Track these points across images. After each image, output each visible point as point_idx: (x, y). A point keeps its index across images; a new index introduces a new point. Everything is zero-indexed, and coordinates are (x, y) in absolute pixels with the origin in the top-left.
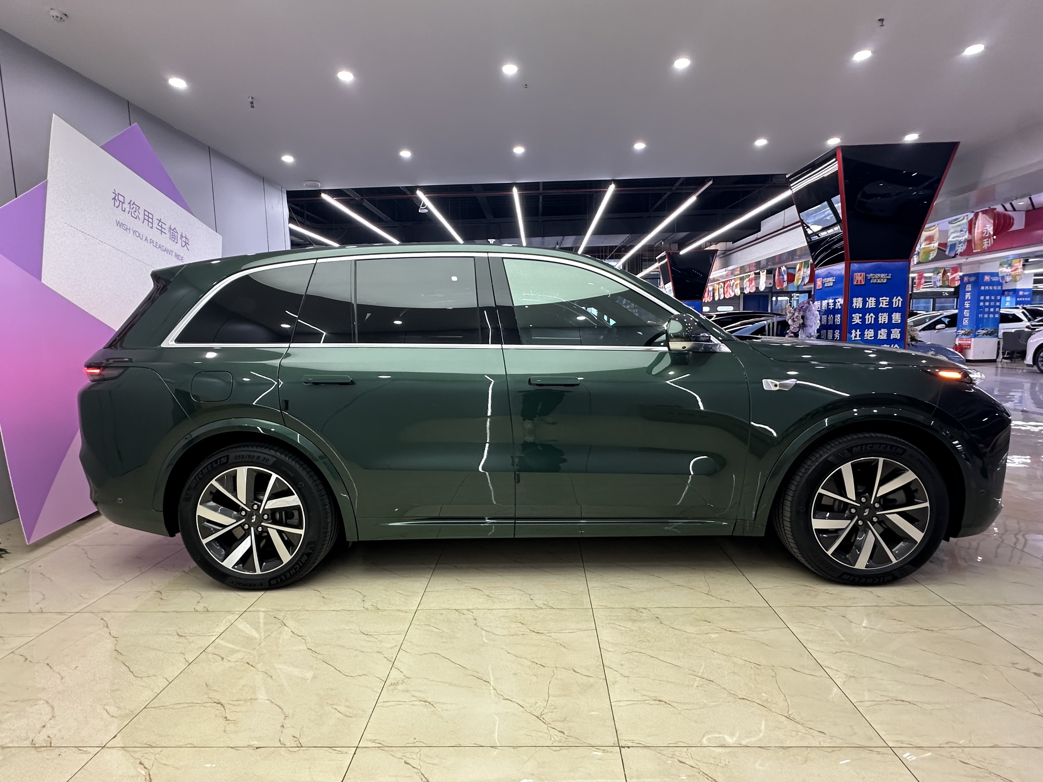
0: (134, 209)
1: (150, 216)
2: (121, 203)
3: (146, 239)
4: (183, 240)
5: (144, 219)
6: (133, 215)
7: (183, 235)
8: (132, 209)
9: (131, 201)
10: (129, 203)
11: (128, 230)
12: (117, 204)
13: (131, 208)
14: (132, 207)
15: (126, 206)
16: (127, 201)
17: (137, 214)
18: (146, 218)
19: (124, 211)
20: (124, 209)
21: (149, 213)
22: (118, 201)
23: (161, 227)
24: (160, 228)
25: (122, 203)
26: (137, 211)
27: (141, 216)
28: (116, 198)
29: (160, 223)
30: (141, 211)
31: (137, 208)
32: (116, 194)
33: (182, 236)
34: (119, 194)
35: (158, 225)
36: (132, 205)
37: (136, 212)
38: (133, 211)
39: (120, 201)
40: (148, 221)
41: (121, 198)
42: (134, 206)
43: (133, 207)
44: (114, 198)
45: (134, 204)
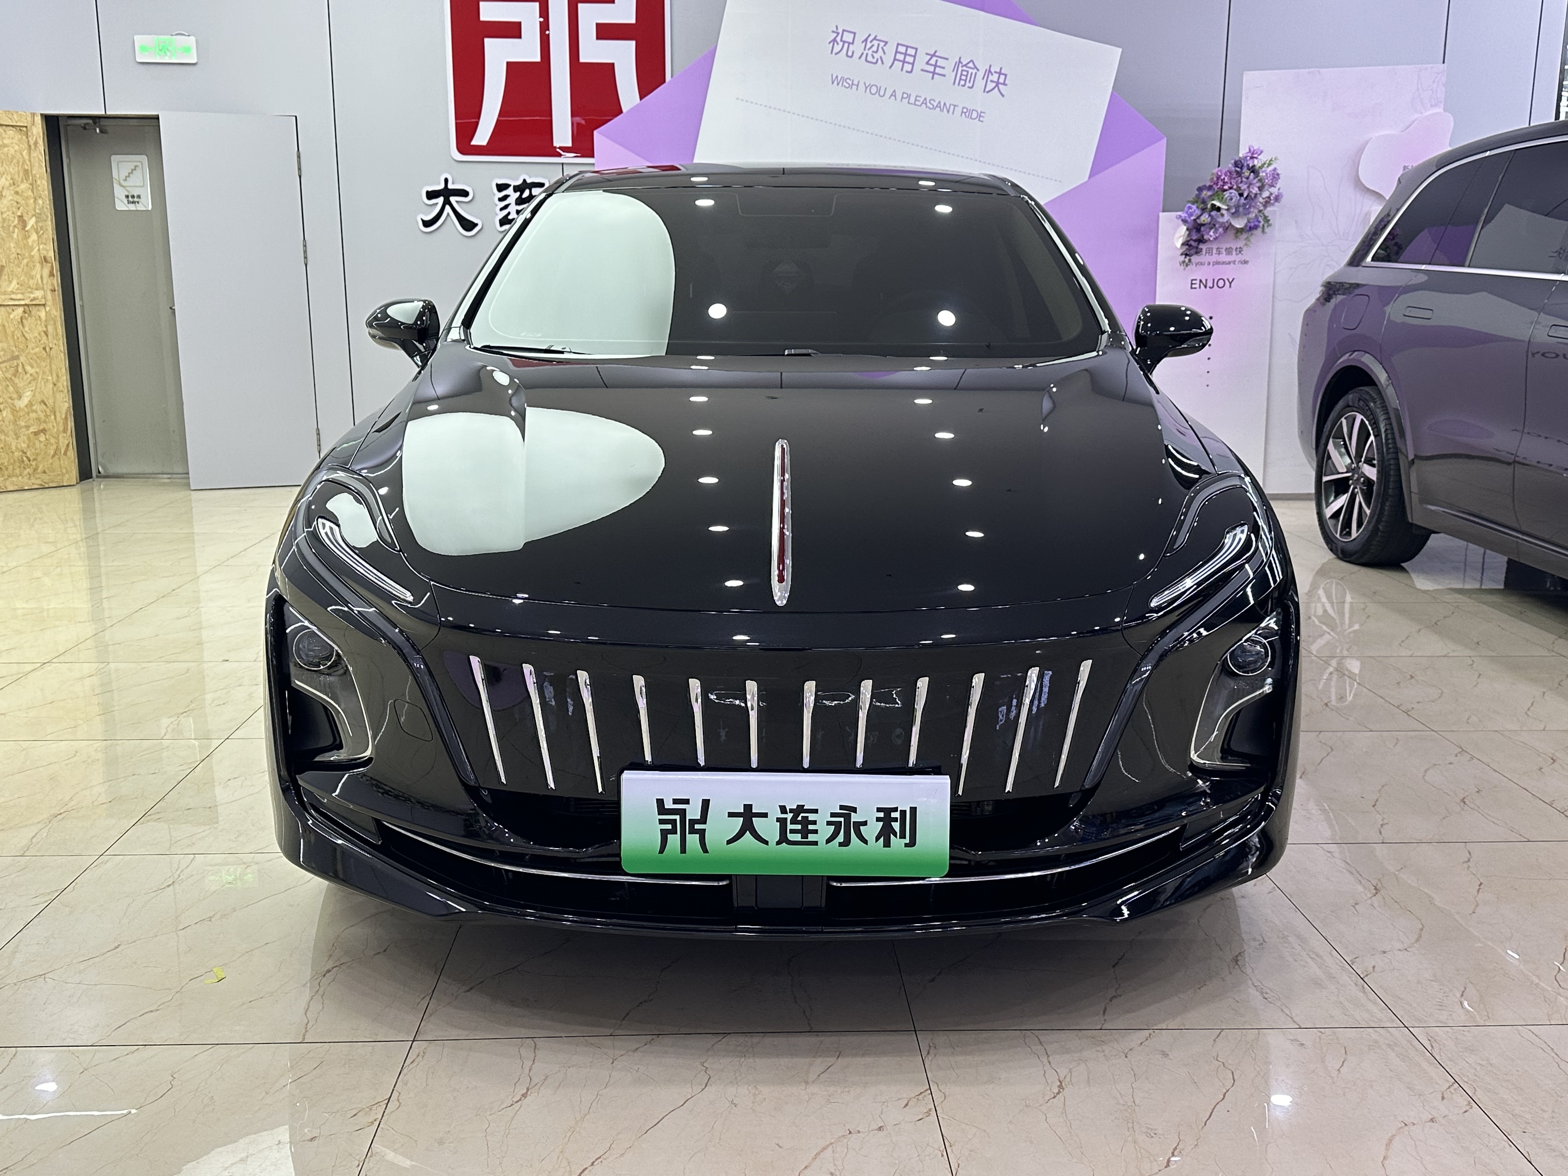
0: (874, 49)
1: (912, 52)
2: (846, 45)
3: (894, 94)
4: (991, 78)
5: (895, 59)
6: (870, 58)
7: (993, 70)
8: (869, 49)
9: (870, 35)
10: (866, 40)
11: (854, 87)
12: (837, 48)
13: (868, 47)
14: (869, 45)
15: (858, 48)
16: (860, 38)
17: (877, 56)
18: (900, 57)
19: (852, 57)
20: (850, 54)
21: (907, 47)
22: (841, 44)
23: (935, 66)
24: (931, 69)
25: (849, 43)
26: (880, 49)
27: (888, 59)
28: (838, 39)
29: (934, 59)
30: (890, 49)
31: (882, 44)
32: (838, 34)
33: (989, 72)
34: (844, 31)
35: (927, 63)
36: (871, 42)
37: (876, 52)
39: (844, 42)
40: (904, 62)
41: (848, 37)
42: (876, 43)
43: (873, 46)
44: (834, 40)
45: (875, 39)
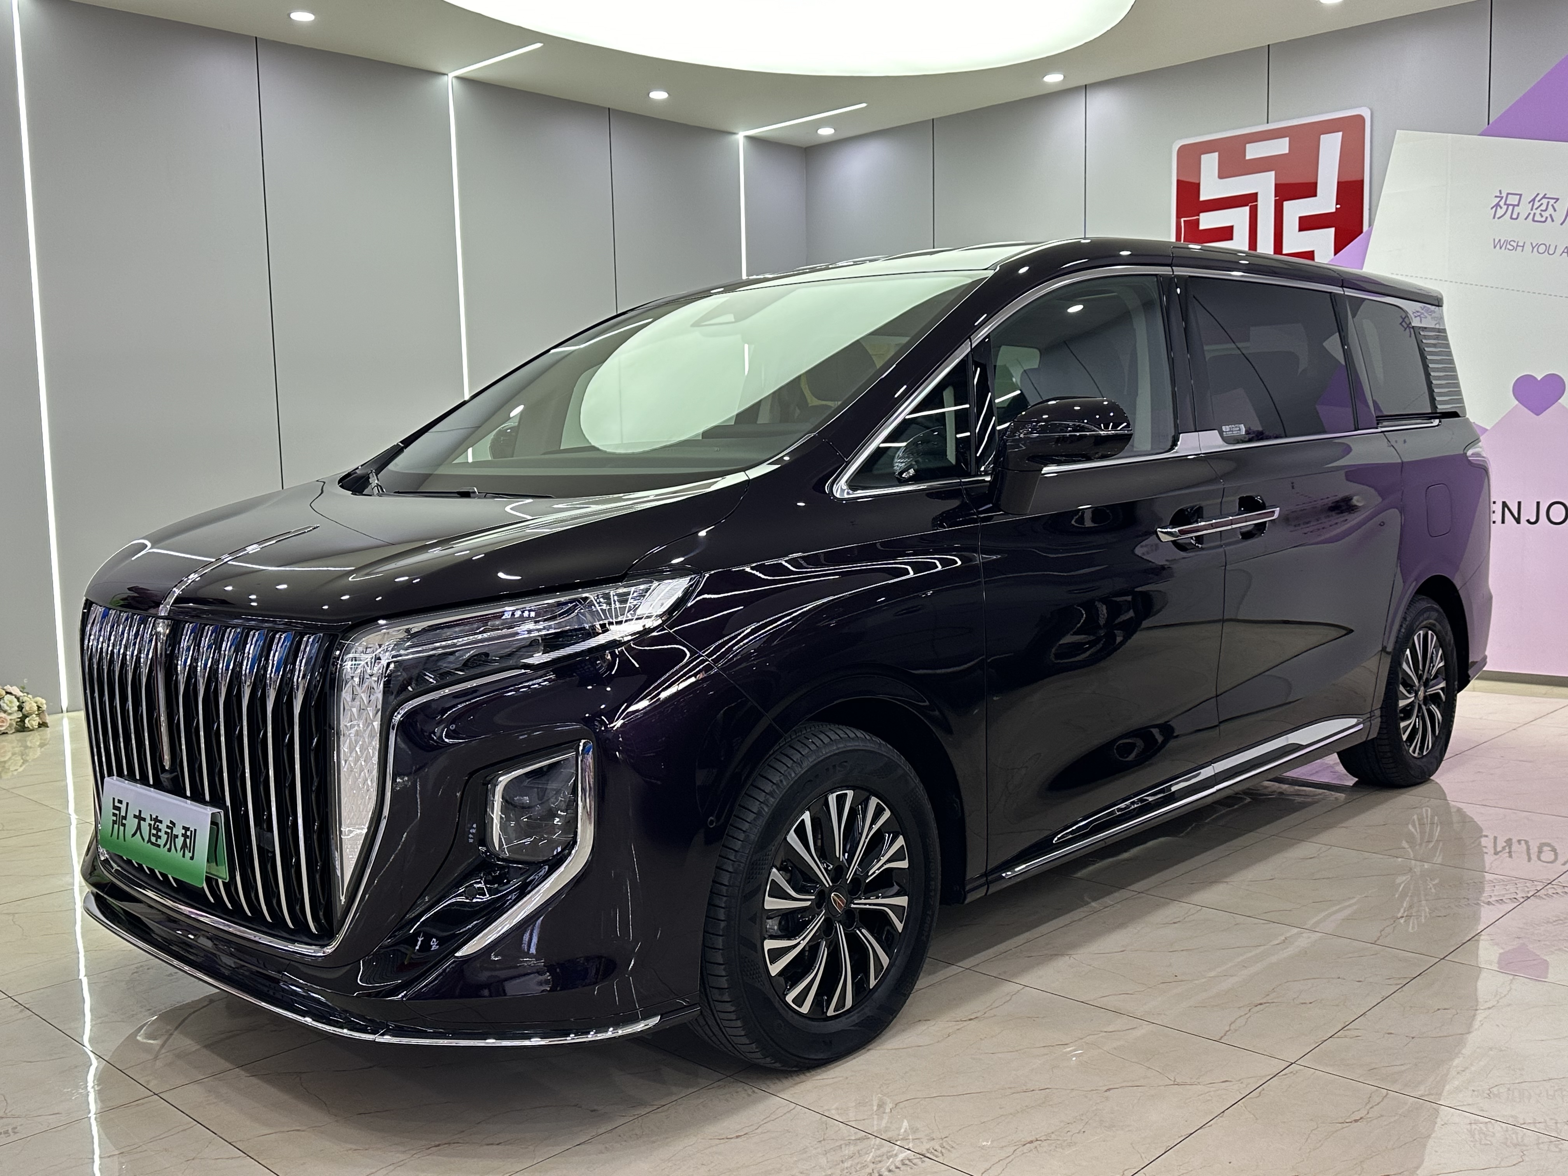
0: (1543, 207)
2: (1511, 208)
6: (1538, 218)
8: (1536, 209)
9: (1538, 194)
10: (1534, 200)
12: (1500, 212)
14: (1537, 204)
16: (1526, 199)
17: (1545, 214)
19: (1516, 219)
20: (1514, 216)
22: (1505, 207)
25: (1514, 206)
26: (1550, 207)
27: (1560, 216)
28: (1502, 203)
31: (1552, 201)
32: (1502, 198)
34: (1508, 194)
36: (1539, 201)
37: (1546, 210)
38: (1538, 211)
39: (1508, 205)
41: (1512, 200)
42: (1546, 201)
43: (1542, 204)
44: (1497, 205)
45: (1544, 197)
